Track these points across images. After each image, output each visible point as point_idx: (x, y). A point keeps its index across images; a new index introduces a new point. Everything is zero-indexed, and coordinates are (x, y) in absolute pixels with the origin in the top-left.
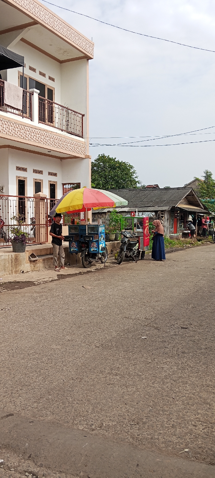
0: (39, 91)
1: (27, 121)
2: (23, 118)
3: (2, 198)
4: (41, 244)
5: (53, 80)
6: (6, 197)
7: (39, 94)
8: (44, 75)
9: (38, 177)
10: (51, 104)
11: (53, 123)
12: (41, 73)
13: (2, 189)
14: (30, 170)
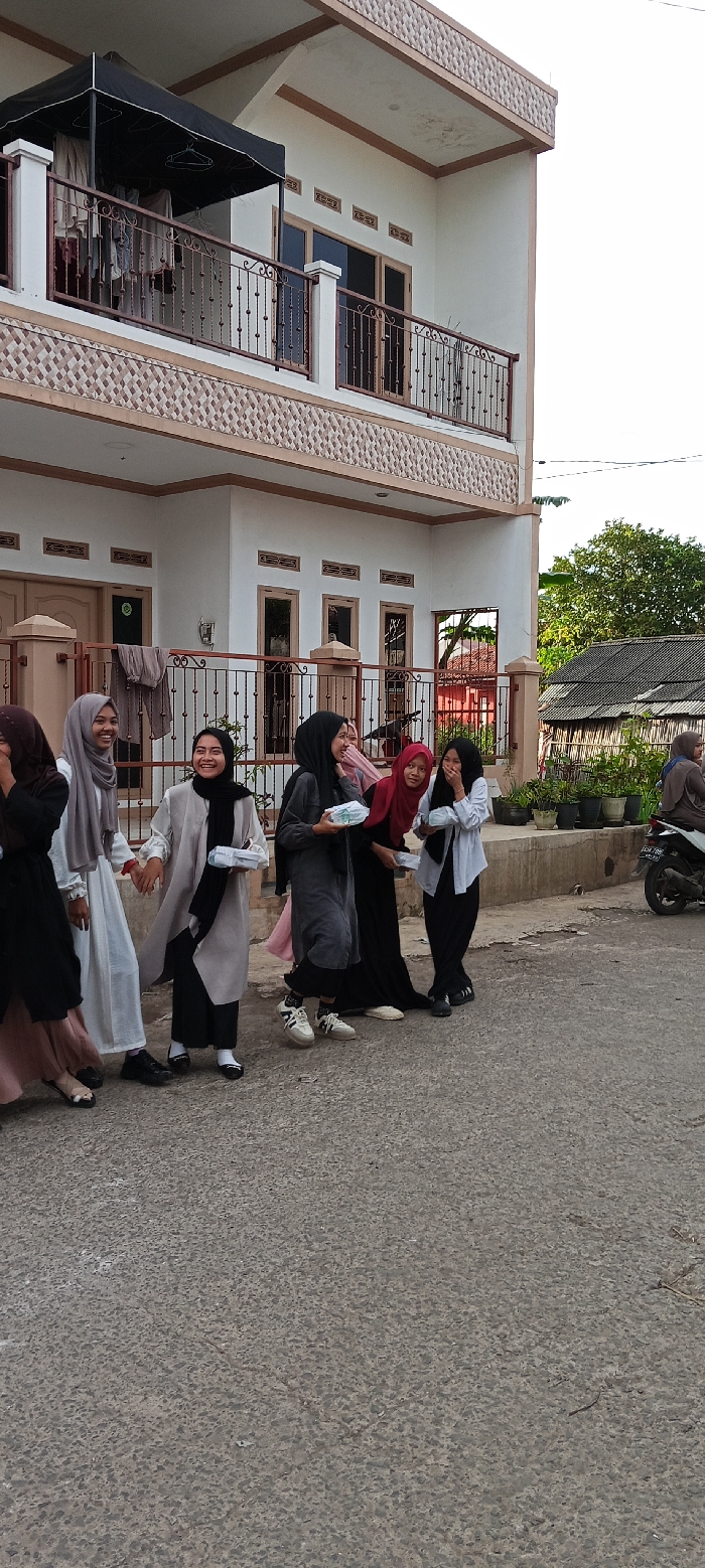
0: (338, 271)
1: (292, 381)
2: (278, 370)
3: (184, 663)
5: (406, 237)
6: (198, 659)
7: (340, 283)
8: (370, 221)
9: (342, 587)
10: (397, 324)
11: (401, 393)
12: (359, 215)
13: (206, 633)
14: (311, 566)
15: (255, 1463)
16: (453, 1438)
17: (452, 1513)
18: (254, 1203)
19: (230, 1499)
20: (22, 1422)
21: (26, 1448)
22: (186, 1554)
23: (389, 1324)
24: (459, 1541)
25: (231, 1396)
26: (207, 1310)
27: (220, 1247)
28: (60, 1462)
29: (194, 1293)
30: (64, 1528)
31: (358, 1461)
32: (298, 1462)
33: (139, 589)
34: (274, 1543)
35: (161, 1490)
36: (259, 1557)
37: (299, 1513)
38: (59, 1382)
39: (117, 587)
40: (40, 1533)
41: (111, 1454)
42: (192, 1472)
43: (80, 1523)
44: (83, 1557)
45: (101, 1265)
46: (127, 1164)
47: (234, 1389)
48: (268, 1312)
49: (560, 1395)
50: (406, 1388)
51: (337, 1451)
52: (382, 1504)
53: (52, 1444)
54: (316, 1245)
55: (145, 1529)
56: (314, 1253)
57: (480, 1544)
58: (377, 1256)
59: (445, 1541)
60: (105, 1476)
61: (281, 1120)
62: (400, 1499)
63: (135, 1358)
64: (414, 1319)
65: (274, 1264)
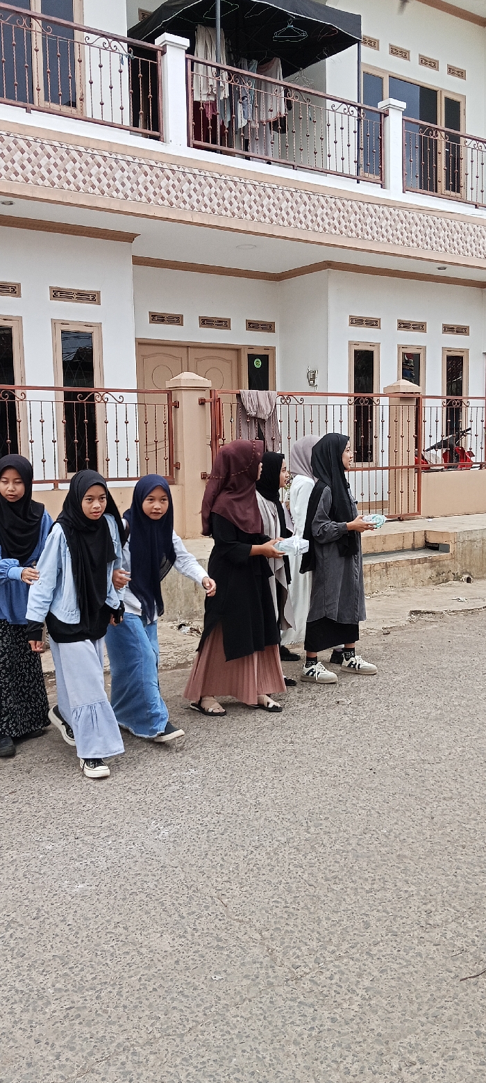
0: (403, 105)
1: (369, 190)
2: (358, 182)
3: (288, 401)
4: (400, 519)
5: (461, 74)
6: (298, 398)
7: (404, 114)
8: (433, 64)
9: (412, 339)
10: (454, 141)
11: (458, 192)
12: (424, 61)
13: (312, 378)
14: (389, 325)
15: (220, 994)
16: (367, 989)
17: (349, 1048)
18: (278, 794)
19: (195, 1019)
20: (75, 945)
21: (72, 965)
22: (152, 1057)
23: (348, 895)
24: (348, 1072)
25: (219, 940)
26: (222, 873)
27: (245, 826)
28: (89, 977)
29: (218, 859)
30: (77, 1027)
31: (293, 1000)
32: (249, 996)
33: (266, 349)
34: (215, 1056)
35: (150, 1006)
36: (200, 1066)
37: (239, 1035)
38: (108, 918)
39: (251, 348)
40: (61, 1029)
41: (126, 975)
42: (175, 995)
43: (89, 1025)
44: (82, 1050)
45: (162, 832)
46: (201, 759)
47: (223, 935)
48: (264, 878)
49: (458, 963)
50: (345, 946)
51: (280, 990)
52: (300, 1035)
53: (89, 964)
54: (312, 830)
55: (130, 1034)
56: (309, 835)
57: (362, 1076)
58: (354, 841)
59: (337, 1070)
60: (115, 992)
61: (316, 732)
62: (314, 1033)
63: (163, 905)
64: (367, 892)
65: (279, 841)
